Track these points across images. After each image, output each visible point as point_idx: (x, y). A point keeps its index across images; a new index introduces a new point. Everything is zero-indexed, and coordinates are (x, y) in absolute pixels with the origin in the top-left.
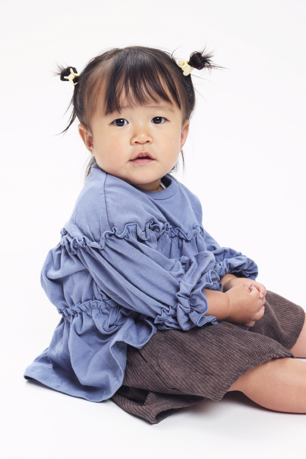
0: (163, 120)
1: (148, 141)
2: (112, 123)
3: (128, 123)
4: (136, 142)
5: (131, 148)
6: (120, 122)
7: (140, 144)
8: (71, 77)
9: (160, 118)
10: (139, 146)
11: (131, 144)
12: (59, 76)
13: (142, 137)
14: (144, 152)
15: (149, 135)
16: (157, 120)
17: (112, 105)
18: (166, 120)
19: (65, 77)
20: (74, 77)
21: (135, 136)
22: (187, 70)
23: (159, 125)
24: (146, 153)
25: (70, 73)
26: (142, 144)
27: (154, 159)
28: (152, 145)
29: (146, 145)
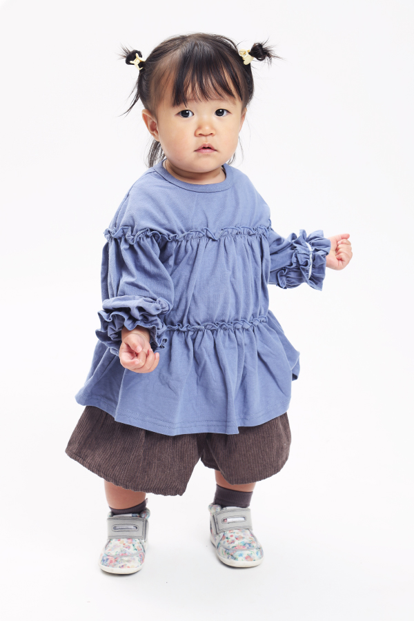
0: (225, 112)
1: (212, 134)
2: (178, 114)
3: (193, 114)
4: (200, 134)
5: (195, 138)
6: (184, 114)
7: (204, 136)
8: (137, 62)
9: (223, 110)
10: (203, 138)
11: (195, 135)
13: (207, 130)
14: (206, 143)
15: (212, 128)
16: (219, 113)
17: (179, 97)
18: (228, 111)
20: (139, 62)
21: (199, 128)
22: (248, 59)
23: (221, 117)
24: (209, 144)
25: (135, 58)
26: (206, 136)
27: (215, 150)
28: (215, 137)
29: (209, 138)
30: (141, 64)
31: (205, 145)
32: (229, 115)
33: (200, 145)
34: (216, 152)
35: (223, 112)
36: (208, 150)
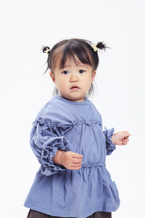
0: (84, 72)
1: (77, 81)
2: (62, 73)
3: (69, 73)
4: (72, 81)
5: (70, 83)
6: (65, 72)
7: (73, 82)
8: (47, 51)
9: (83, 71)
10: (73, 83)
11: (70, 82)
12: (43, 50)
13: (75, 79)
14: (75, 85)
15: (77, 78)
16: (81, 72)
18: (85, 71)
19: (44, 51)
20: (48, 51)
21: (71, 78)
22: (95, 49)
23: (82, 74)
24: (76, 86)
25: (46, 49)
26: (74, 82)
27: (79, 88)
28: (79, 83)
29: (76, 83)
30: (49, 52)
31: (74, 86)
32: (85, 72)
33: (72, 86)
34: (79, 89)
35: (82, 72)
36: (76, 89)
